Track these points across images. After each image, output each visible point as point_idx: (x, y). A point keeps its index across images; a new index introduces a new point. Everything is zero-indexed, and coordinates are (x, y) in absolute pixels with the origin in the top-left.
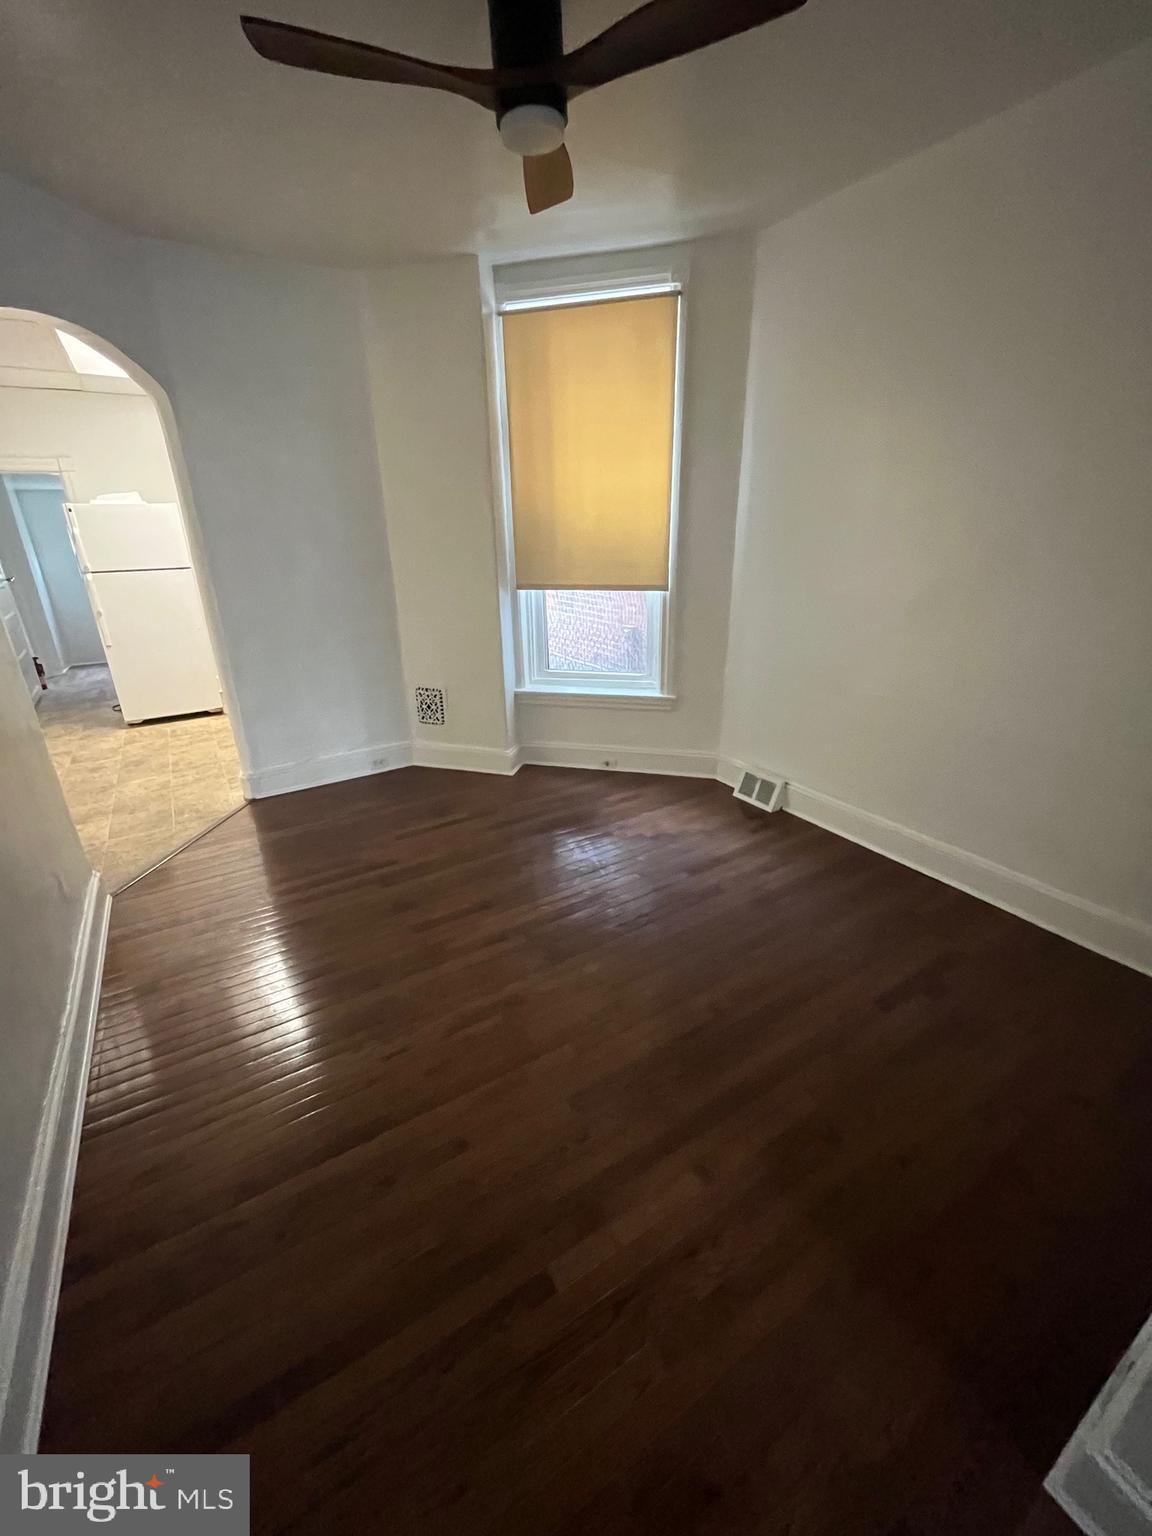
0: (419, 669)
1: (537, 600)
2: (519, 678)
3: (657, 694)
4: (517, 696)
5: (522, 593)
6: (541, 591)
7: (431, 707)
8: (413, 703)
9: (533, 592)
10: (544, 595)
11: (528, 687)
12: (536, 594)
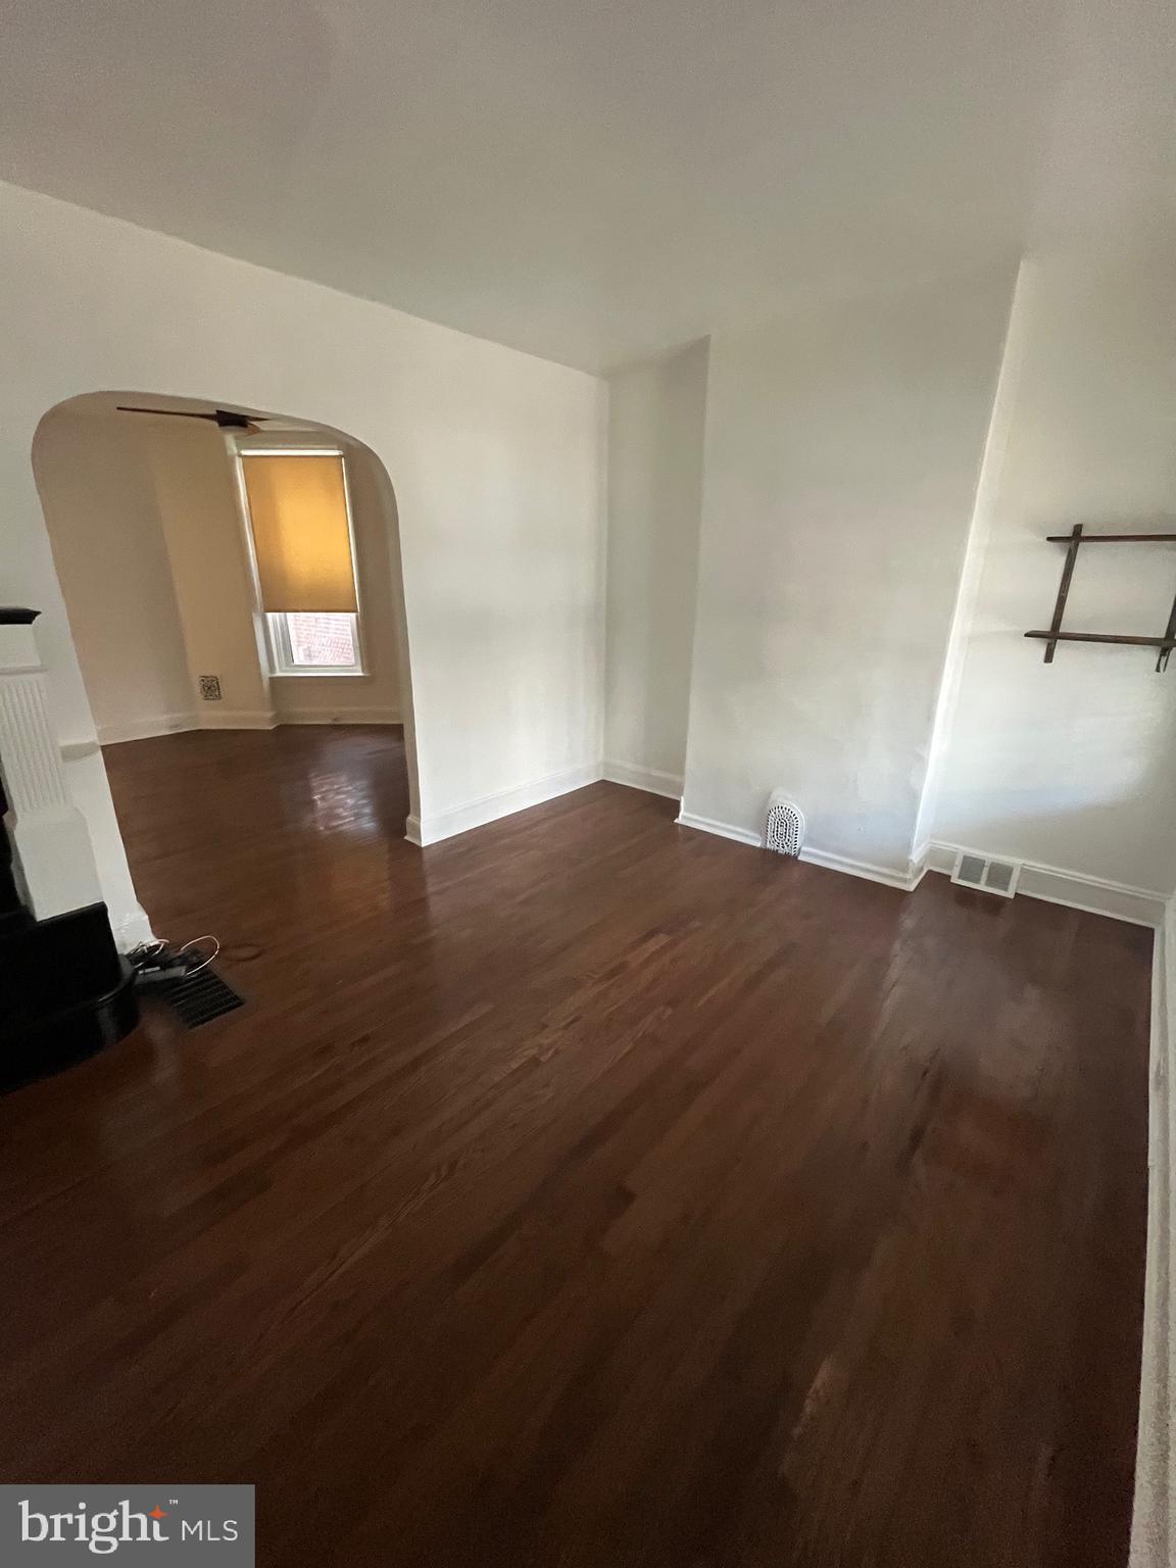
0: (201, 665)
1: (281, 621)
2: (272, 668)
3: (361, 674)
4: (271, 678)
5: (270, 615)
6: (282, 614)
7: (211, 688)
8: (197, 688)
9: (277, 614)
10: (285, 617)
11: (279, 674)
12: (280, 617)
